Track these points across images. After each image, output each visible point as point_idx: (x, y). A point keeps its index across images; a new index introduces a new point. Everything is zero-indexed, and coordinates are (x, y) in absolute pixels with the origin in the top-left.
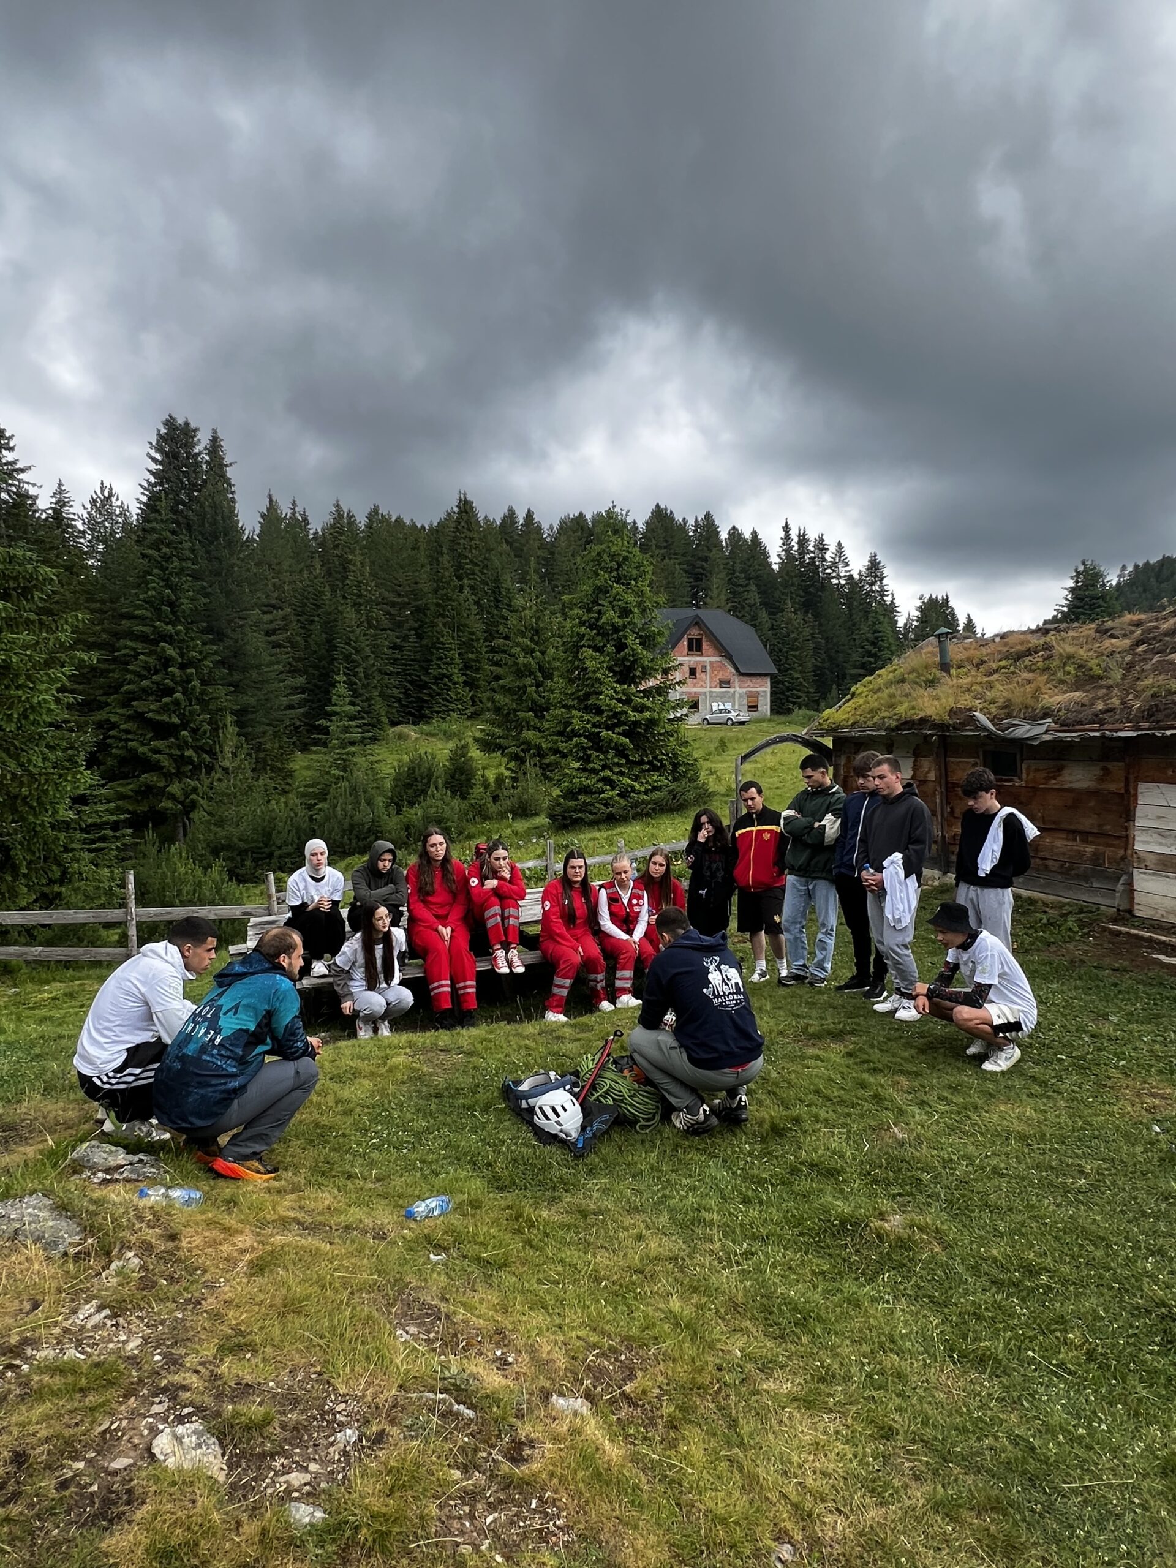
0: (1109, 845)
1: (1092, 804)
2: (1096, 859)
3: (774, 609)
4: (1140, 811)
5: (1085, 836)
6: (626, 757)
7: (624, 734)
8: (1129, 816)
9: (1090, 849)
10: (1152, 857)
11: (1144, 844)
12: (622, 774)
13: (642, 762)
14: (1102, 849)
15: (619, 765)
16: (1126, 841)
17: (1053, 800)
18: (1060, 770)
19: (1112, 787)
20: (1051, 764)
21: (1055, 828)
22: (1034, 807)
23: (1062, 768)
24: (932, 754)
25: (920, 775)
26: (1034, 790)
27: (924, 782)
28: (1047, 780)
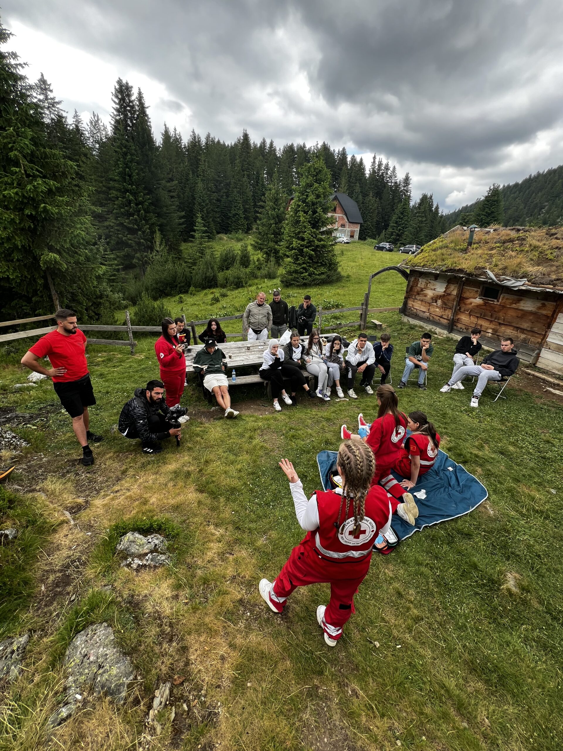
0: (533, 336)
1: (531, 318)
2: (525, 341)
3: (365, 195)
4: (555, 325)
5: (523, 331)
6: (312, 260)
7: (312, 250)
8: (549, 326)
9: (523, 336)
10: (555, 345)
11: (551, 339)
12: (310, 266)
13: (317, 263)
14: (529, 337)
15: (309, 263)
16: (545, 336)
17: (511, 313)
18: (519, 301)
19: (544, 312)
20: (516, 297)
21: (508, 324)
22: (501, 314)
23: (521, 300)
24: (457, 283)
25: (448, 291)
26: (503, 307)
27: (450, 294)
28: (512, 304)
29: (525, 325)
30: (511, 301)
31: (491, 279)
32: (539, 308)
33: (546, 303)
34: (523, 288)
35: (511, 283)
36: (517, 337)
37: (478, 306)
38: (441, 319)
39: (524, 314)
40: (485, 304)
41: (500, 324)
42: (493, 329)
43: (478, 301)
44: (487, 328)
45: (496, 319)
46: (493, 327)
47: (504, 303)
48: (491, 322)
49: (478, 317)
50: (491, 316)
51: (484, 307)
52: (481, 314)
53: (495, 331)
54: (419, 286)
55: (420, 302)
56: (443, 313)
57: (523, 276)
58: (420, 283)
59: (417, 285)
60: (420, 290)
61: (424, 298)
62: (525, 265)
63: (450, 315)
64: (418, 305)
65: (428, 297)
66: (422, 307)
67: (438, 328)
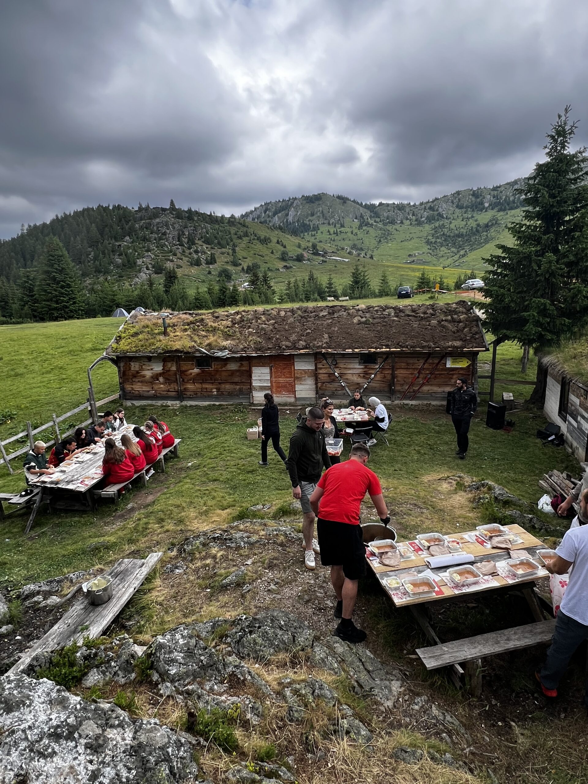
0: (244, 385)
1: (238, 374)
2: (240, 390)
4: (253, 375)
5: (236, 383)
8: (251, 376)
9: (238, 387)
10: (258, 387)
11: (255, 384)
14: (242, 386)
16: (251, 384)
17: (224, 374)
18: (226, 365)
19: (244, 368)
20: (223, 363)
21: (226, 382)
22: (217, 376)
23: (227, 364)
24: (173, 361)
25: (166, 368)
26: (217, 371)
27: (169, 371)
28: (221, 368)
29: (236, 380)
30: (220, 366)
31: (205, 353)
32: (240, 367)
33: (243, 363)
34: (228, 356)
35: (220, 354)
36: (235, 389)
37: (198, 374)
38: (169, 393)
39: (233, 373)
40: (203, 372)
41: (220, 383)
42: (216, 388)
43: (196, 370)
44: (212, 389)
45: (215, 380)
46: (215, 387)
47: (217, 368)
48: (212, 383)
49: (201, 383)
50: (211, 379)
51: (203, 374)
52: (203, 380)
53: (218, 390)
54: (132, 369)
55: (140, 384)
56: (169, 387)
57: (225, 348)
58: (133, 366)
59: (130, 369)
60: (135, 372)
61: (144, 379)
62: (219, 341)
63: (176, 388)
64: (138, 387)
65: (147, 377)
66: (144, 387)
67: (169, 402)
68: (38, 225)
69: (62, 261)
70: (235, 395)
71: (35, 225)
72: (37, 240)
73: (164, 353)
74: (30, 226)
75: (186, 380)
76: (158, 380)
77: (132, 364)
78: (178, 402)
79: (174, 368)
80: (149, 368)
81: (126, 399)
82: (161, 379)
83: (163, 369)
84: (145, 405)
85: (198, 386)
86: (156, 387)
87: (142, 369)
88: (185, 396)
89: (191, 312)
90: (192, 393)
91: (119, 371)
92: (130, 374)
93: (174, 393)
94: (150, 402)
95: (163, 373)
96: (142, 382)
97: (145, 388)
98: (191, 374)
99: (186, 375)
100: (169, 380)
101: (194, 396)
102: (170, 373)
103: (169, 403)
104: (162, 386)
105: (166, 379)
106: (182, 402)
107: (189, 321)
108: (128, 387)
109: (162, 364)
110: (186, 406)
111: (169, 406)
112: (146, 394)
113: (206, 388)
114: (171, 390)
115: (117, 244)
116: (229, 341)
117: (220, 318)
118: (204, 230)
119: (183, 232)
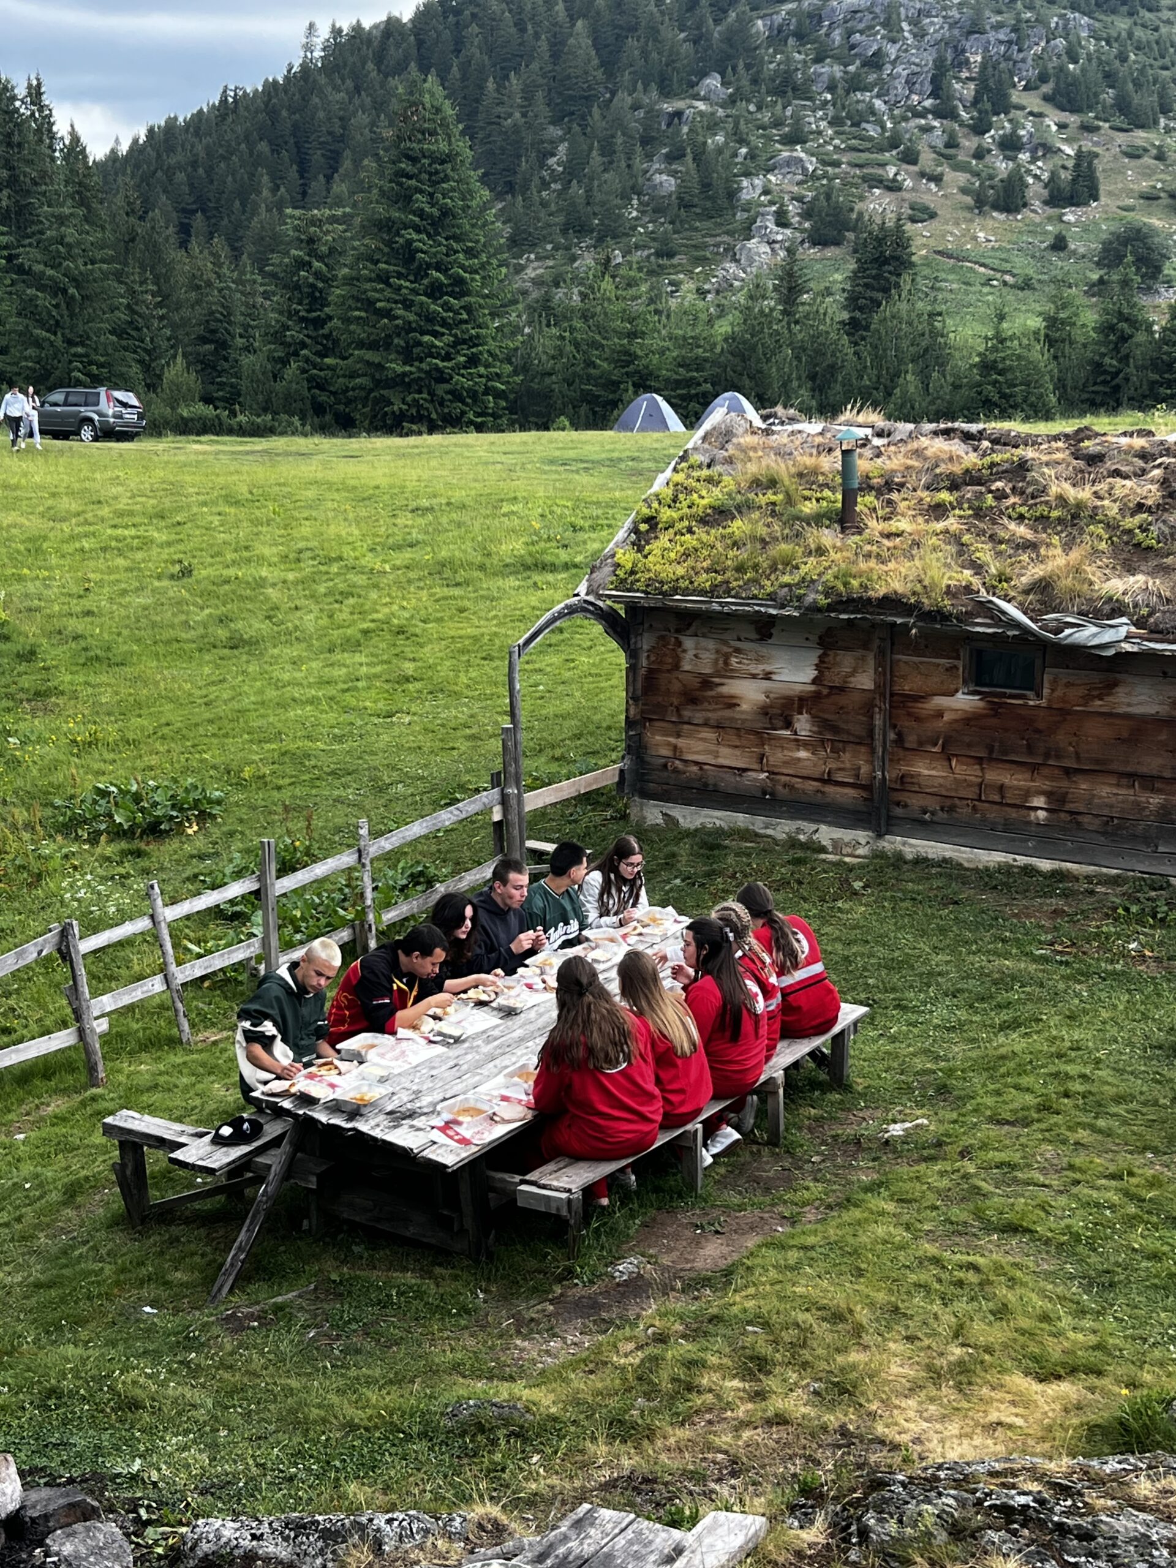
2: (1166, 813)
17: (1094, 730)
18: (1110, 687)
20: (1096, 677)
21: (1098, 770)
22: (1061, 738)
23: (1115, 684)
24: (866, 646)
25: (834, 678)
26: (1062, 713)
27: (842, 689)
28: (1087, 699)
30: (1082, 691)
31: (1018, 625)
34: (1127, 647)
35: (1088, 635)
36: (1139, 807)
37: (969, 720)
38: (830, 789)
39: (1139, 729)
40: (995, 709)
41: (1068, 772)
42: (1049, 795)
43: (964, 701)
44: (1028, 794)
45: (1047, 756)
46: (1047, 785)
47: (1063, 699)
48: (1034, 768)
49: (979, 760)
50: (1030, 749)
51: (994, 721)
52: (991, 750)
53: (1057, 801)
54: (686, 667)
55: (709, 734)
56: (832, 765)
57: (1115, 609)
58: (690, 655)
59: (676, 666)
60: (695, 682)
61: (728, 713)
62: (1091, 571)
63: (865, 770)
64: (700, 746)
65: (745, 707)
66: (724, 751)
67: (823, 828)
68: (367, 25)
69: (446, 179)
70: (1134, 837)
71: (357, 28)
72: (358, 89)
73: (830, 608)
74: (337, 32)
75: (911, 741)
76: (788, 724)
77: (689, 643)
78: (862, 836)
79: (865, 681)
80: (758, 669)
81: (646, 795)
82: (803, 725)
83: (814, 681)
84: (719, 832)
85: (965, 772)
86: (776, 756)
87: (726, 672)
88: (898, 811)
89: (974, 428)
90: (933, 804)
91: (632, 670)
92: (676, 686)
93: (851, 792)
94: (741, 819)
95: (816, 696)
96: (719, 727)
97: (729, 757)
98: (939, 714)
99: (918, 719)
100: (835, 729)
101: (942, 816)
102: (843, 700)
103: (826, 834)
104: (803, 754)
105: (824, 725)
106: (880, 836)
107: (957, 469)
108: (660, 743)
109: (813, 657)
110: (899, 857)
111: (823, 850)
112: (729, 782)
113: (1001, 788)
114: (839, 777)
115: (668, 107)
116: (1141, 578)
117: (1110, 465)
118: (1060, 42)
119: (959, 52)
